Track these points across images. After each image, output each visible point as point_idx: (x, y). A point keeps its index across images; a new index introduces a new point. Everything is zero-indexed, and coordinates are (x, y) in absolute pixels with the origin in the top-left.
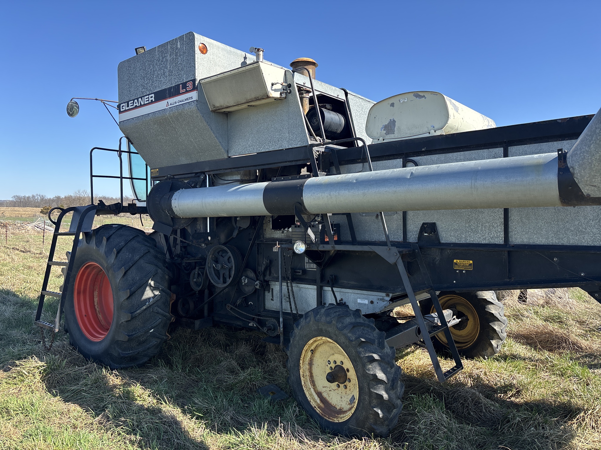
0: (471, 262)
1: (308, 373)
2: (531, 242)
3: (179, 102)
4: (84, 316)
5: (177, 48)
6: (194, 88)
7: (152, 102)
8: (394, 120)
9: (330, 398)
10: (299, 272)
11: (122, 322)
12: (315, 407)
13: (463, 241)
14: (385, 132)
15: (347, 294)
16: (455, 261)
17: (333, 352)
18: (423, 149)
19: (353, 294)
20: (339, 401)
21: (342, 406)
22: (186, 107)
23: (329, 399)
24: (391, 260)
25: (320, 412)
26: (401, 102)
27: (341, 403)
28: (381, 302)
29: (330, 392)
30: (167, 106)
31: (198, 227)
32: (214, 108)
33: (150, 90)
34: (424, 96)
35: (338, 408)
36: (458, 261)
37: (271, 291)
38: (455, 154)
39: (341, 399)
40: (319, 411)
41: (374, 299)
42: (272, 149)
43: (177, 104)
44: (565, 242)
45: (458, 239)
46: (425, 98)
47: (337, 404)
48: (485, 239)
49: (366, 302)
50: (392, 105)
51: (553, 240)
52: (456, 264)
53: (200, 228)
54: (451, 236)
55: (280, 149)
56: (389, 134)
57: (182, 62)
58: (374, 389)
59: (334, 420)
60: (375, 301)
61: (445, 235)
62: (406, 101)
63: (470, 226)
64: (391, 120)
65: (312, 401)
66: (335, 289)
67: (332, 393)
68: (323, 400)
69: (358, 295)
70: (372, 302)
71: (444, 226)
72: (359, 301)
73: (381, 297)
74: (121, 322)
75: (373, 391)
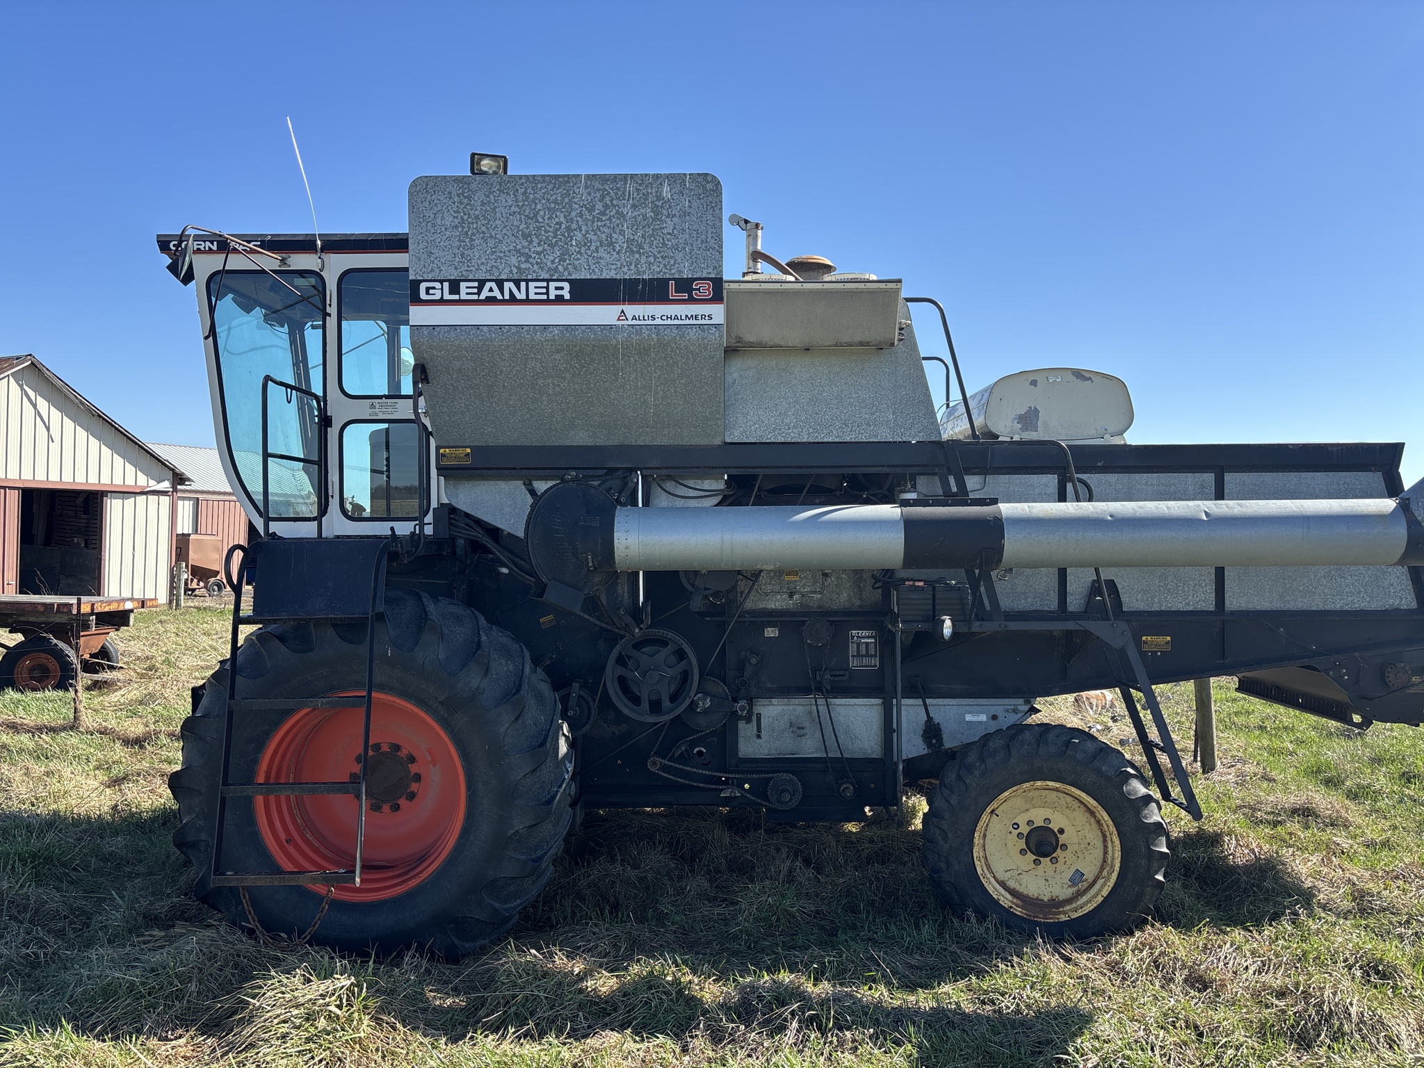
0: (1169, 638)
1: (981, 854)
2: (1251, 607)
3: (664, 318)
4: (285, 843)
5: (659, 198)
6: (717, 298)
7: (559, 300)
8: (1036, 409)
9: (1024, 885)
10: (844, 675)
11: (517, 831)
12: (1011, 907)
13: (1156, 608)
14: (1020, 426)
15: (942, 707)
16: (1144, 638)
17: (1028, 806)
18: (1099, 464)
19: (954, 707)
20: (1043, 888)
21: (1054, 895)
22: (692, 334)
23: (1021, 889)
24: (1116, 643)
25: (1022, 913)
26: (1051, 381)
27: (1049, 890)
28: (1012, 714)
29: (1021, 876)
30: (618, 320)
31: (619, 591)
32: (737, 342)
33: (556, 270)
34: (1090, 379)
35: (1046, 899)
36: (1149, 638)
37: (754, 718)
38: (1145, 475)
39: (1047, 883)
40: (1020, 912)
41: (999, 711)
42: (851, 438)
43: (658, 321)
44: (1291, 606)
45: (1148, 605)
46: (1092, 382)
47: (1041, 893)
48: (1188, 604)
49: (983, 718)
50: (1034, 383)
51: (1277, 605)
52: (1145, 642)
53: (624, 592)
54: (1137, 600)
55: (871, 440)
56: (1027, 430)
57: (675, 232)
58: (1156, 846)
59: (1058, 918)
60: (1000, 715)
61: (1128, 599)
62: (1058, 380)
63: (1166, 585)
64: (1030, 407)
65: (1000, 897)
66: (928, 701)
67: (1024, 877)
68: (1013, 893)
69: (967, 708)
70: (994, 717)
71: (1126, 584)
72: (968, 718)
73: (1012, 707)
74: (512, 831)
75: (1154, 849)
